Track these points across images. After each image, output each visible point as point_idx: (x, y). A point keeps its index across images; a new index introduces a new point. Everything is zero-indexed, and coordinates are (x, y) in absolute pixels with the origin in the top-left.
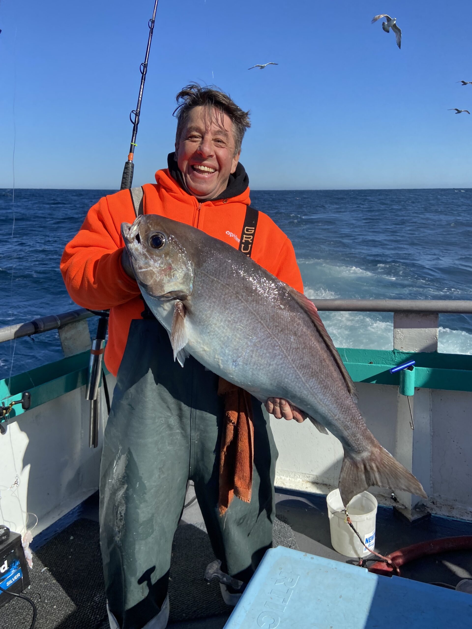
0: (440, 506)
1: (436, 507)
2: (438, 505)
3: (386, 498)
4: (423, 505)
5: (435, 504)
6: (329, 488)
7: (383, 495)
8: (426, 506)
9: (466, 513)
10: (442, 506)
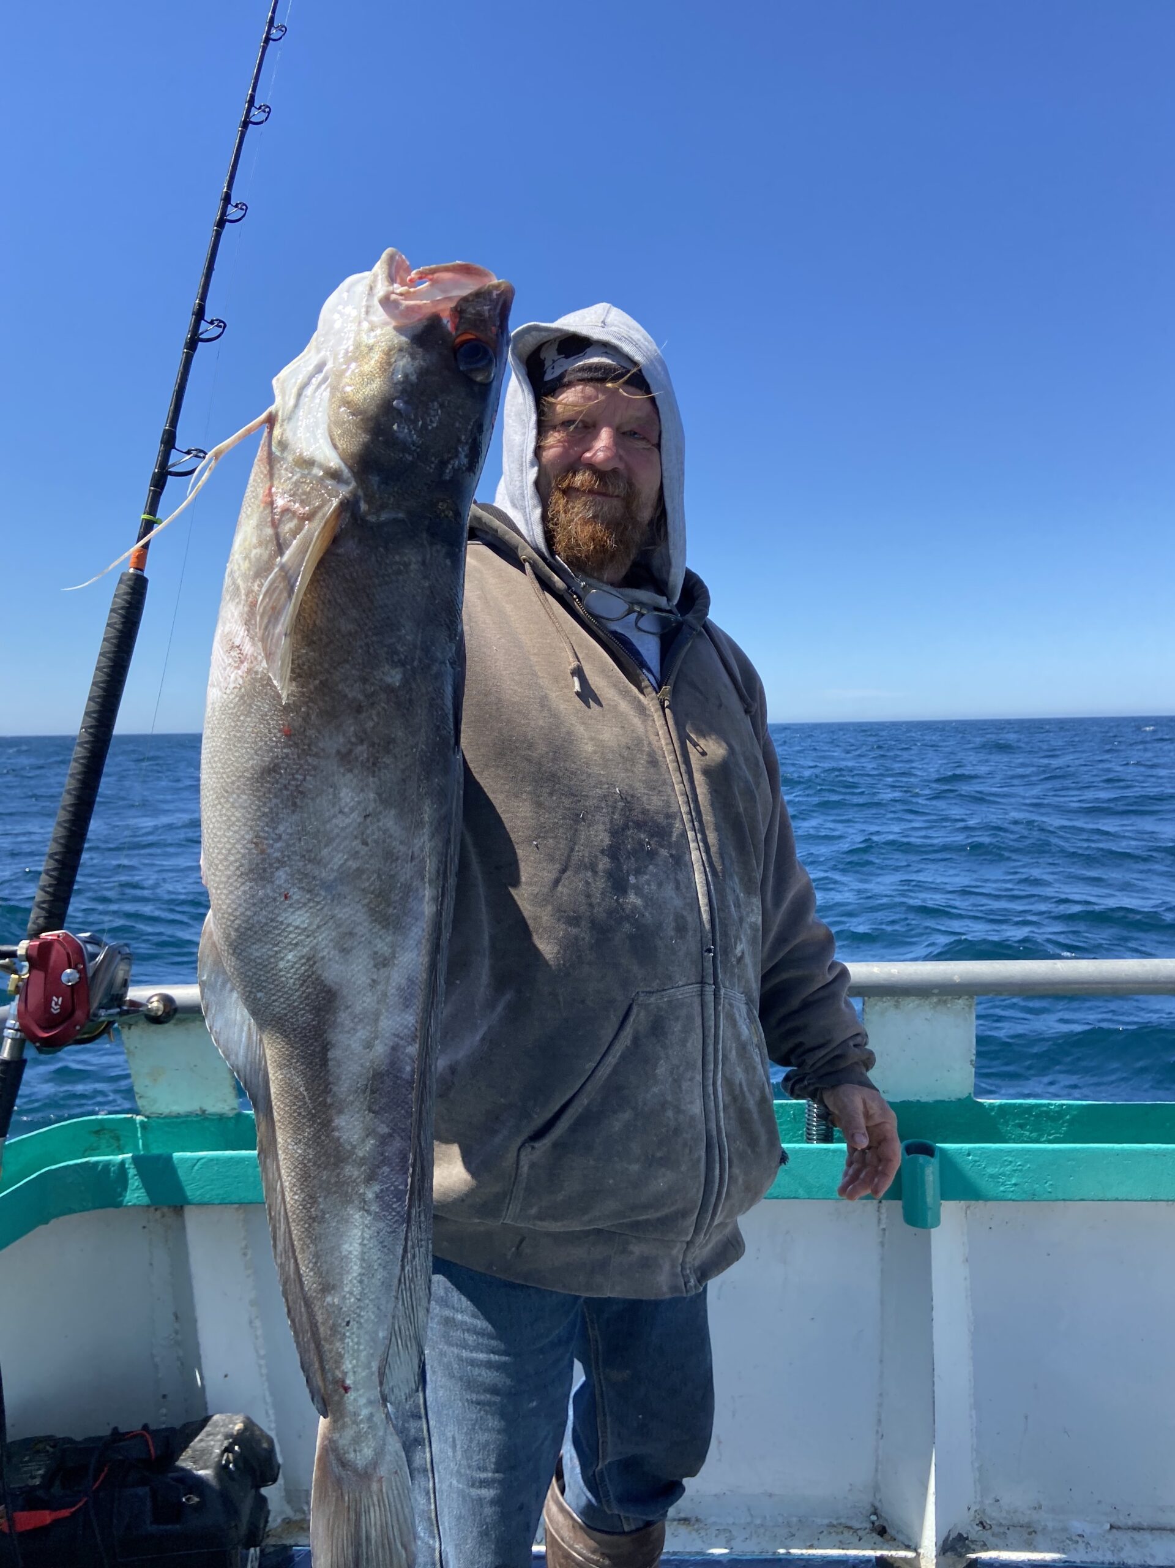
0: (1001, 1530)
1: (993, 1535)
2: (995, 1529)
3: (860, 1533)
4: (960, 1535)
5: (988, 1527)
6: (697, 1530)
7: (850, 1524)
8: (967, 1538)
9: (1070, 1539)
10: (1007, 1531)
